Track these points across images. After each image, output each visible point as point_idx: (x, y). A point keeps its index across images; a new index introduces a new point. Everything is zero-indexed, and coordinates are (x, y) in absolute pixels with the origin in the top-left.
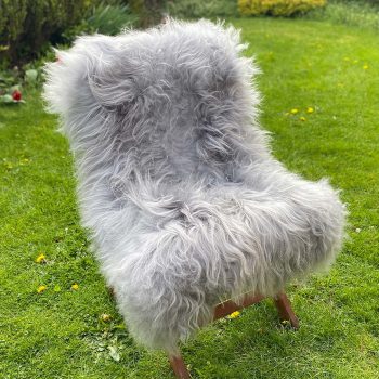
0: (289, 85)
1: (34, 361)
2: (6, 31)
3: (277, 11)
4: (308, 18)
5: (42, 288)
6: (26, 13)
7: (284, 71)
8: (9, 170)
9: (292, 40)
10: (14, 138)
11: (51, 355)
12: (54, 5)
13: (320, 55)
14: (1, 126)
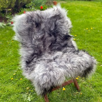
0: (86, 21)
2: (10, 5)
5: (12, 79)
7: (86, 17)
8: (8, 44)
9: (89, 7)
13: (96, 12)
14: (7, 31)
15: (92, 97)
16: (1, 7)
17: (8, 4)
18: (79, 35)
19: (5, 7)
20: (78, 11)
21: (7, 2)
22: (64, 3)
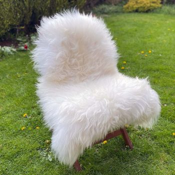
0: (142, 41)
1: (15, 160)
2: (23, 21)
3: (140, 10)
4: (154, 12)
6: (32, 13)
7: (141, 35)
8: (18, 77)
9: (146, 22)
10: (23, 64)
11: (23, 157)
12: (44, 9)
13: (157, 28)
14: (19, 59)
15: (152, 153)
16: (10, 23)
17: (20, 19)
18: (129, 62)
19: (15, 23)
20: (129, 28)
21: (19, 17)
22: (106, 17)
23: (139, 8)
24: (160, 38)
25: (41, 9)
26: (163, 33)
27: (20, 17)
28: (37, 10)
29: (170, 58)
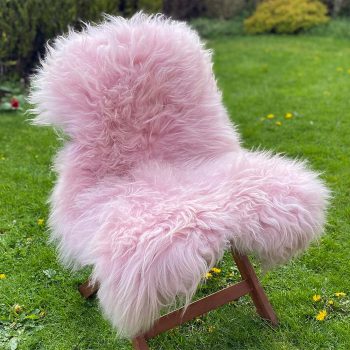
3: (281, 28)
7: (274, 81)
13: (314, 66)
17: (8, 44)
21: (6, 40)
23: (277, 24)
24: (316, 87)
25: (55, 25)
26: (325, 77)
27: (10, 40)
28: (46, 26)
29: (332, 130)
